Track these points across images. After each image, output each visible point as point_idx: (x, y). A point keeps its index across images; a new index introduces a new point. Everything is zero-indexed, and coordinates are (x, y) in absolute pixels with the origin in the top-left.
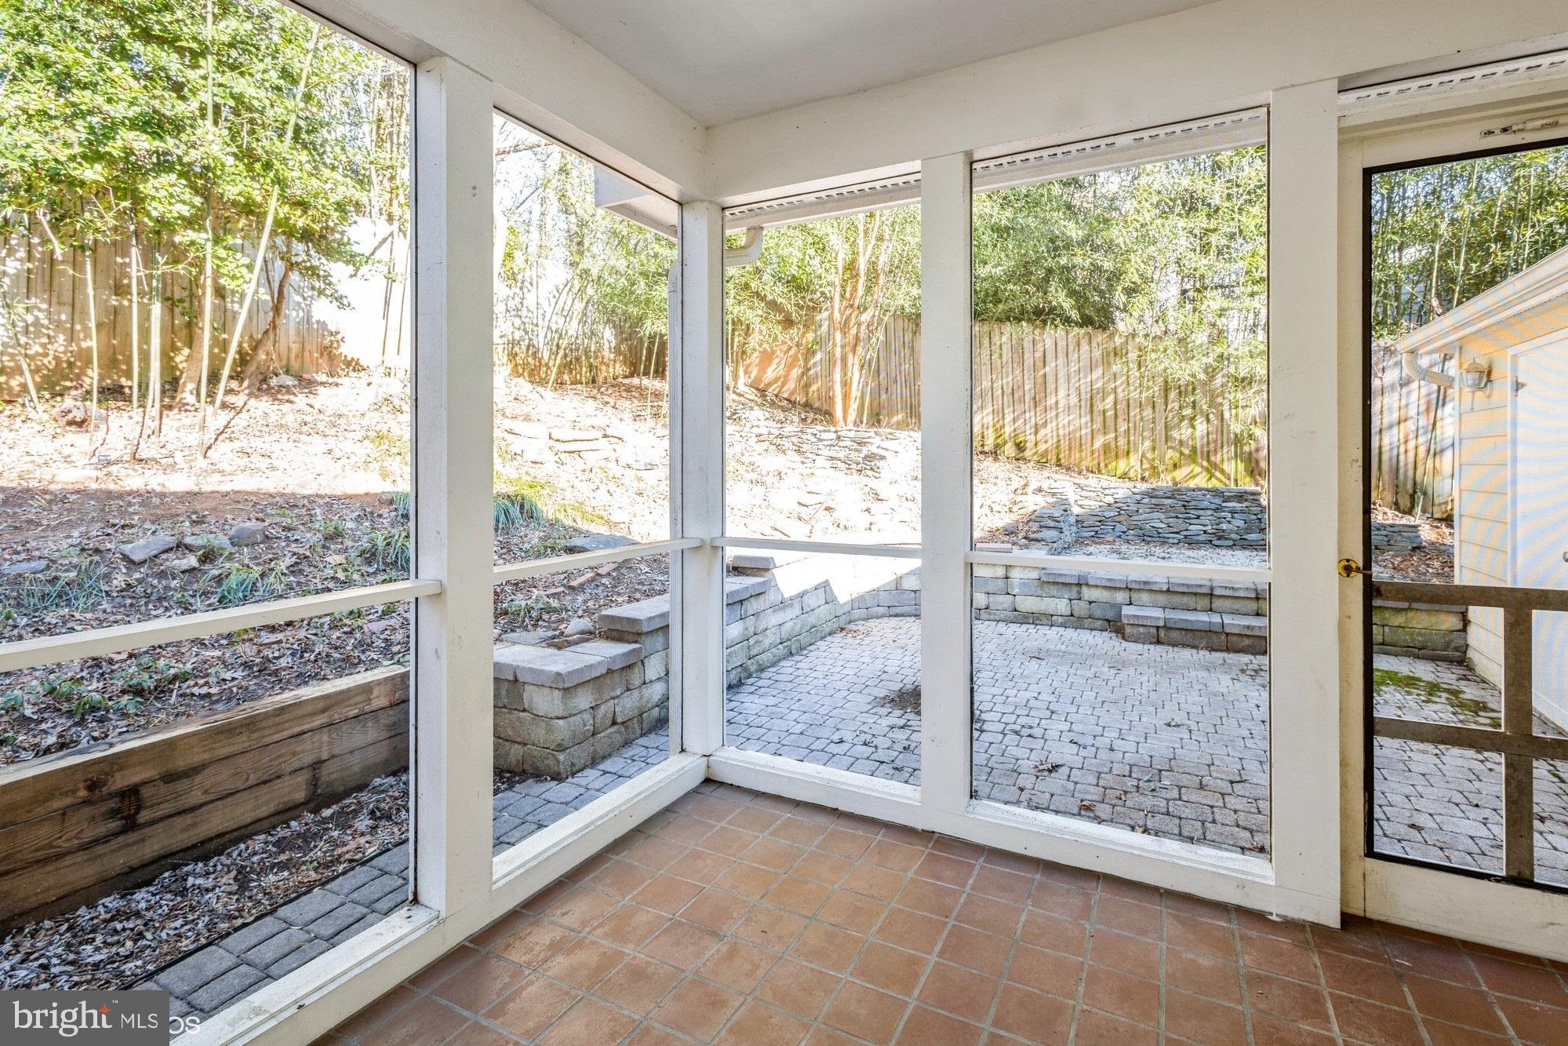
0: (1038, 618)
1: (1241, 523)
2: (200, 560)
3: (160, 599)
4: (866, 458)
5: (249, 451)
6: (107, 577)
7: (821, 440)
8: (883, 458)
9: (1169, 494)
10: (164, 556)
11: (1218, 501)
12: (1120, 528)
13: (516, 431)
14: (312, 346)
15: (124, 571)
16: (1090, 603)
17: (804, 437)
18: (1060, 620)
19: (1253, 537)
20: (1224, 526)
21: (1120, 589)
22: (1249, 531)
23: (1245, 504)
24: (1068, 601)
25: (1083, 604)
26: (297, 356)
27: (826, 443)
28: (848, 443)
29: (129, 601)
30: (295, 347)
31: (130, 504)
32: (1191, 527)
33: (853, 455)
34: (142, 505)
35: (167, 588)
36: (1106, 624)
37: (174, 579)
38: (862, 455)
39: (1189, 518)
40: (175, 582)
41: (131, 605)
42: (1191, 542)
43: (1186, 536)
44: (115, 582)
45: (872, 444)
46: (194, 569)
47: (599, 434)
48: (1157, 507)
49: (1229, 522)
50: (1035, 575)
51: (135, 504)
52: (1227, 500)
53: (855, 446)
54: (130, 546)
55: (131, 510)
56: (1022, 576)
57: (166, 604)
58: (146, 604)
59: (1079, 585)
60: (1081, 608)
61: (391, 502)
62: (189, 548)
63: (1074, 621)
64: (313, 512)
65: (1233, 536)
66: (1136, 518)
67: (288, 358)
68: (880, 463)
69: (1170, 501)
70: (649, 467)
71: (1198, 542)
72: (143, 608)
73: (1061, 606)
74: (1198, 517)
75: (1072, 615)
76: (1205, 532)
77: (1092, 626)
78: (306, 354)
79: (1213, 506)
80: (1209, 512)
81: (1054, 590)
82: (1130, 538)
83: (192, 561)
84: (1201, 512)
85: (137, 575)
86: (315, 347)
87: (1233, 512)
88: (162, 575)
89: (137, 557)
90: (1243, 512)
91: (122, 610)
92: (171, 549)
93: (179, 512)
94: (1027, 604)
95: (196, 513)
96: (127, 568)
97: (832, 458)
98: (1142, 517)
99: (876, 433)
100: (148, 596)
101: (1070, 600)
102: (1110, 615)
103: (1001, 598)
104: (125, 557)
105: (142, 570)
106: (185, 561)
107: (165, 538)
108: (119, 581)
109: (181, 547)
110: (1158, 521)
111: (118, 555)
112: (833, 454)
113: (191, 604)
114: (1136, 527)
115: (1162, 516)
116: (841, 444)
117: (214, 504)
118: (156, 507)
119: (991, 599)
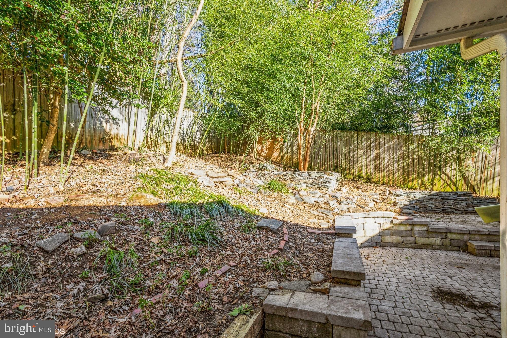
0: (426, 247)
1: (465, 205)
2: (87, 248)
3: (70, 276)
4: (321, 183)
5: (85, 183)
6: (33, 264)
7: (302, 176)
8: (330, 182)
9: (436, 194)
10: (64, 246)
11: (455, 196)
12: (416, 207)
13: (195, 174)
14: (96, 138)
15: (42, 259)
16: (451, 240)
17: (294, 175)
18: (437, 247)
19: (470, 209)
20: (458, 206)
21: (465, 234)
22: (468, 207)
23: (466, 197)
24: (440, 239)
25: (447, 240)
26: (89, 142)
27: (304, 177)
28: (314, 177)
29: (50, 281)
30: (89, 138)
31: (32, 214)
32: (445, 206)
33: (316, 182)
34: (39, 214)
35: (72, 268)
36: (458, 248)
37: (74, 261)
38: (320, 182)
39: (444, 203)
40: (76, 263)
41: (53, 283)
42: (445, 212)
43: (443, 210)
44: (39, 267)
45: (324, 177)
46: (85, 253)
47: (226, 175)
48: (432, 199)
49: (460, 204)
50: (425, 228)
51: (35, 214)
52: (460, 196)
53: (317, 178)
54: (43, 241)
55: (33, 217)
56: (419, 229)
57: (74, 280)
58: (62, 281)
59: (446, 233)
60: (447, 242)
61: (165, 207)
62: (78, 240)
63: (443, 247)
64: (131, 214)
65: (462, 209)
66: (423, 203)
67: (86, 143)
68: (327, 184)
69: (436, 197)
70: (252, 188)
71: (448, 212)
72: (61, 285)
73: (438, 241)
74: (448, 203)
75: (442, 245)
76: (450, 208)
77: (452, 249)
78: (94, 141)
79: (454, 198)
80: (452, 201)
81: (434, 235)
82: (421, 211)
83: (81, 249)
84: (449, 201)
85: (51, 261)
86: (97, 138)
87: (462, 200)
88: (67, 259)
89: (49, 248)
90: (465, 200)
91: (47, 288)
92: (67, 241)
93: (61, 217)
94: (422, 240)
95: (72, 217)
96: (44, 257)
97: (307, 183)
98: (425, 203)
99: (325, 173)
100: (61, 275)
101: (442, 239)
102: (461, 244)
103: (409, 239)
104: (41, 249)
105: (54, 257)
106: (79, 249)
107: (61, 235)
108: (41, 266)
109: (73, 239)
110: (432, 205)
111: (36, 248)
112: (307, 181)
113: (90, 278)
114: (423, 207)
115: (434, 202)
116: (310, 177)
117: (79, 212)
118: (48, 215)
119: (404, 239)
